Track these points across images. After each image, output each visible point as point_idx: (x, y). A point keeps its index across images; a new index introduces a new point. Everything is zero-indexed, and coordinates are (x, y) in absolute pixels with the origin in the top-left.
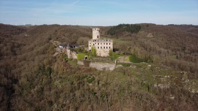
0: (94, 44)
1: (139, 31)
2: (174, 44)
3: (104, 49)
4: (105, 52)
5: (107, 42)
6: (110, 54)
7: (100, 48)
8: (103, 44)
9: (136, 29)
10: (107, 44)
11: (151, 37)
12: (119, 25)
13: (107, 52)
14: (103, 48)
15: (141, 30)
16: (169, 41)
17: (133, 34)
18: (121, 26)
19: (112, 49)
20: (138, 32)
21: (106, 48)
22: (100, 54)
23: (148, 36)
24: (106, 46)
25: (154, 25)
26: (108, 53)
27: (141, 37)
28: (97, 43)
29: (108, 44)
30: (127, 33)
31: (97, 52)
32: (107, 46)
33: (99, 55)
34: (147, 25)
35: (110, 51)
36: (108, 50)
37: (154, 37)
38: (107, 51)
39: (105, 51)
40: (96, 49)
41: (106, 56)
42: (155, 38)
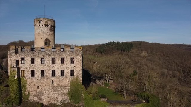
0: (17, 62)
1: (132, 49)
2: (173, 63)
3: (53, 78)
4: (56, 90)
5: (63, 55)
6: (74, 94)
7: (38, 74)
8: (48, 60)
9: (128, 47)
10: (63, 61)
11: (146, 56)
12: (108, 43)
13: (62, 87)
14: (48, 73)
15: (133, 48)
16: (167, 61)
17: (125, 52)
18: (110, 44)
19: (81, 77)
20: (130, 50)
21: (58, 73)
22: (39, 95)
23: (142, 55)
24: (58, 66)
25: (147, 43)
26: (66, 91)
27: (134, 56)
28: (28, 59)
29: (68, 60)
30: (118, 52)
31: (28, 88)
32: (63, 67)
33: (35, 99)
34: (140, 43)
35: (72, 83)
36: (66, 81)
37: (149, 56)
38: (62, 84)
39: (55, 84)
40: (26, 78)
41: (59, 103)
42: (151, 57)
